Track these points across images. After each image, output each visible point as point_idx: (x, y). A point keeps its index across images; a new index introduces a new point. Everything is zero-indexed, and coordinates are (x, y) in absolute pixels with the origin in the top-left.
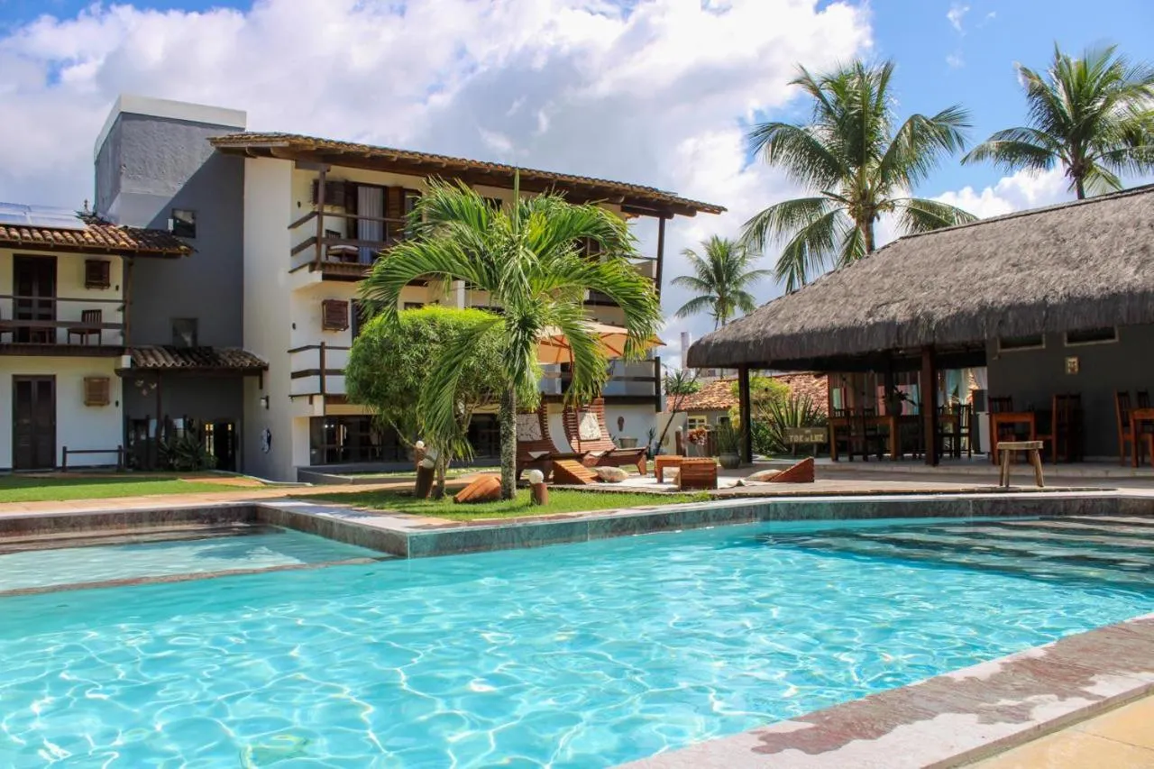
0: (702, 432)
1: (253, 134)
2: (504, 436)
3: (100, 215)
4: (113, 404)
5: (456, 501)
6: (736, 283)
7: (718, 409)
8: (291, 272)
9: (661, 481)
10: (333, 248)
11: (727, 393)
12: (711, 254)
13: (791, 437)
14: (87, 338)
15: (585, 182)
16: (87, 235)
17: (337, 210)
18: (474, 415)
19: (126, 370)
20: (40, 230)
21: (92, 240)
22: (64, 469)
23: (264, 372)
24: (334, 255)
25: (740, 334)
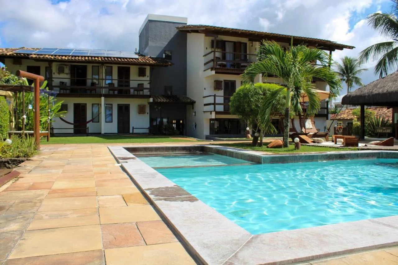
0: (341, 128)
1: (192, 25)
2: (285, 126)
3: (141, 53)
4: (146, 113)
5: (268, 147)
6: (354, 74)
7: (347, 119)
8: (204, 71)
9: (336, 143)
10: (218, 63)
11: (350, 114)
12: (344, 63)
13: (378, 130)
14: (140, 93)
15: (305, 39)
16: (140, 60)
17: (219, 50)
18: (273, 119)
19: (151, 102)
20: (126, 58)
21: (142, 61)
22: (133, 133)
23: (194, 104)
24: (219, 65)
25: (362, 93)
